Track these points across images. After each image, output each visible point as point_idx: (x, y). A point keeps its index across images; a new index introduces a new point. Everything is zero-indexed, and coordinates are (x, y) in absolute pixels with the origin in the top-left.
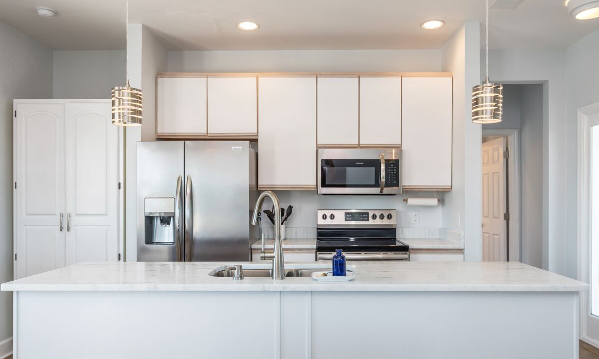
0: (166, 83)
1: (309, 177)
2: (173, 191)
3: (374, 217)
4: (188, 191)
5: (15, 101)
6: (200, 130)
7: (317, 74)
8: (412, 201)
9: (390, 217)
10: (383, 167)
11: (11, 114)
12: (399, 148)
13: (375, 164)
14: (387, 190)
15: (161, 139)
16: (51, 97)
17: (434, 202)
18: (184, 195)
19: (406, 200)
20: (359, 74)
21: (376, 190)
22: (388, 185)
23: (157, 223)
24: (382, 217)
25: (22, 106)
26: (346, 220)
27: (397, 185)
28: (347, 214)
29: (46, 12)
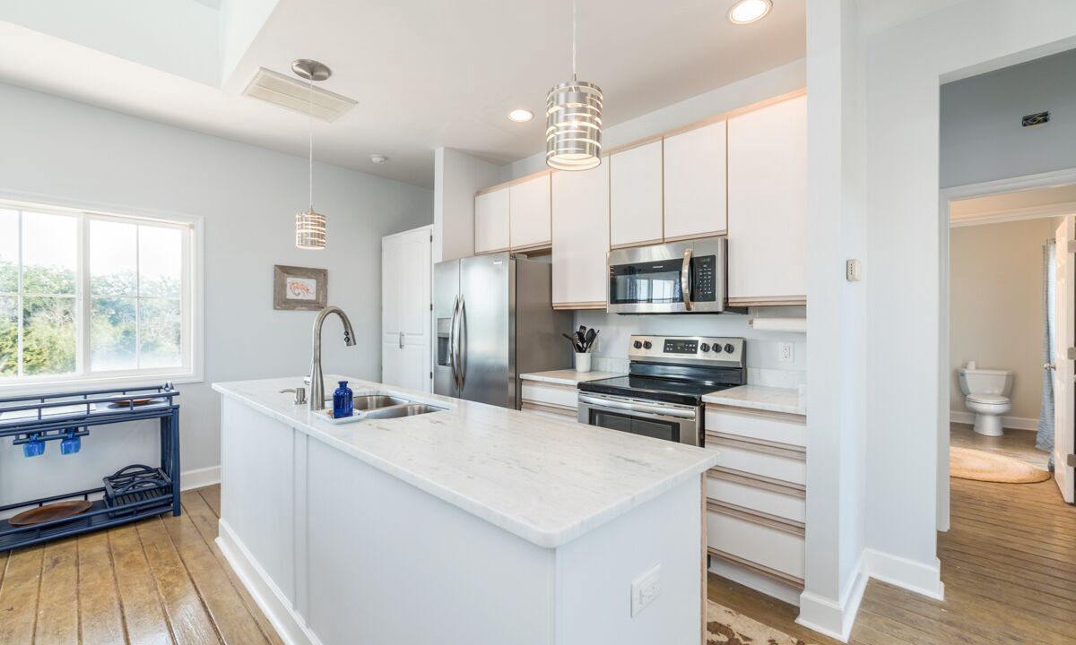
0: (481, 200)
1: (602, 291)
3: (706, 348)
5: (383, 238)
6: (503, 245)
8: (761, 324)
9: (730, 349)
10: (686, 270)
12: (721, 238)
14: (699, 306)
19: (751, 322)
20: (661, 135)
21: (683, 306)
22: (697, 298)
24: (718, 349)
25: (386, 242)
26: (665, 351)
27: (712, 298)
28: (667, 341)
29: (376, 159)
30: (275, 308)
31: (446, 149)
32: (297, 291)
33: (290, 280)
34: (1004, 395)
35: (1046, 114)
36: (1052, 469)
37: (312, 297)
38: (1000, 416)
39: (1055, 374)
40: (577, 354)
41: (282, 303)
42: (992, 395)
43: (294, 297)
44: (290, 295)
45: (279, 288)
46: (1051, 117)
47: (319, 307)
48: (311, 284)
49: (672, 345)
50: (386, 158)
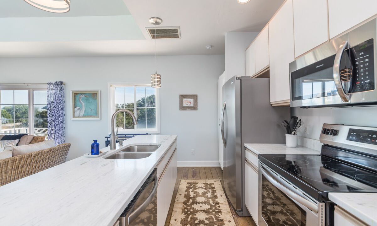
0: (247, 52)
26: (348, 139)
29: (208, 48)
30: (180, 110)
32: (187, 103)
33: (184, 100)
37: (192, 105)
40: (286, 135)
41: (182, 108)
43: (186, 106)
44: (185, 105)
45: (181, 102)
47: (195, 109)
48: (192, 100)
49: (355, 134)
50: (212, 46)
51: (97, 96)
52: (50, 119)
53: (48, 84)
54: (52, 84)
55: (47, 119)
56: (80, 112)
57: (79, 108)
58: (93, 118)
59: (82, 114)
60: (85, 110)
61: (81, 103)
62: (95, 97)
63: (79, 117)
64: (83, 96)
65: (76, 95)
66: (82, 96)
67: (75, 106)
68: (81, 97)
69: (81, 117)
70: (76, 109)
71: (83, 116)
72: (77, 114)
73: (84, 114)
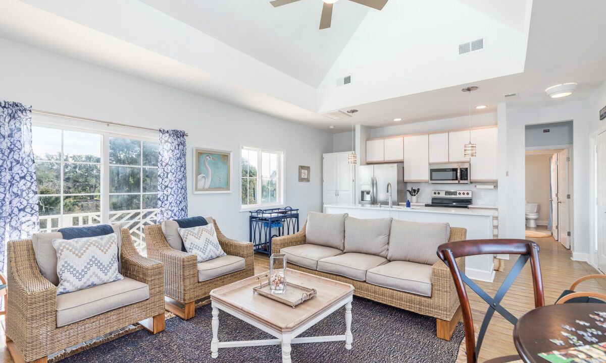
0: (369, 143)
1: (426, 176)
2: (370, 183)
3: (460, 194)
4: (375, 182)
5: (323, 154)
6: (381, 159)
7: (429, 133)
8: (479, 186)
9: (468, 194)
10: (459, 171)
11: (322, 159)
12: (469, 162)
13: (455, 170)
14: (462, 182)
15: (369, 164)
16: (333, 152)
17: (492, 187)
18: (374, 183)
19: (476, 186)
20: (448, 131)
21: (457, 182)
22: (461, 179)
23: (365, 193)
24: (464, 194)
25: (326, 156)
26: (445, 195)
27: (467, 179)
28: (446, 192)
30: (299, 181)
31: (361, 126)
32: (303, 175)
33: (302, 171)
34: (537, 212)
35: (549, 130)
36: (552, 234)
37: (306, 177)
38: (536, 220)
39: (553, 202)
41: (301, 179)
42: (533, 213)
44: (302, 177)
45: (300, 174)
46: (550, 131)
48: (306, 172)
49: (447, 193)
51: (227, 160)
52: (162, 193)
53: (160, 131)
54: (168, 132)
55: (156, 193)
56: (205, 181)
57: (204, 175)
58: (222, 190)
59: (207, 185)
60: (212, 179)
61: (206, 168)
62: (226, 161)
63: (204, 189)
64: (210, 158)
65: (200, 154)
66: (208, 157)
67: (198, 173)
68: (207, 159)
69: (206, 190)
70: (200, 177)
71: (209, 188)
72: (201, 184)
73: (210, 186)
